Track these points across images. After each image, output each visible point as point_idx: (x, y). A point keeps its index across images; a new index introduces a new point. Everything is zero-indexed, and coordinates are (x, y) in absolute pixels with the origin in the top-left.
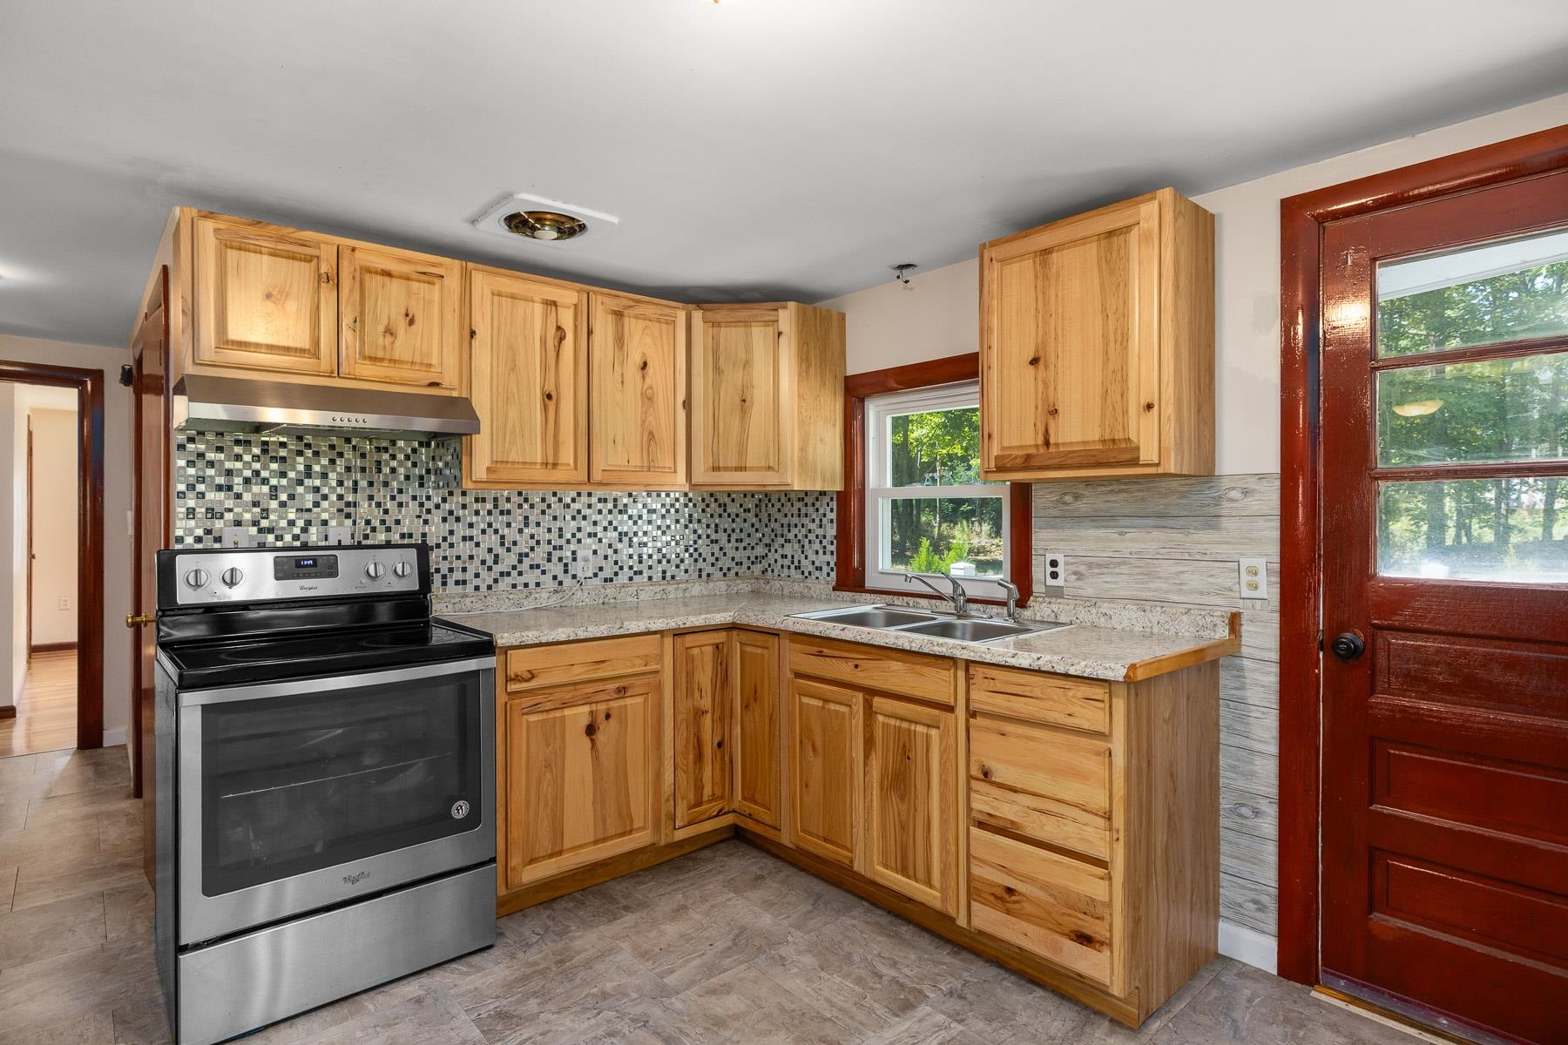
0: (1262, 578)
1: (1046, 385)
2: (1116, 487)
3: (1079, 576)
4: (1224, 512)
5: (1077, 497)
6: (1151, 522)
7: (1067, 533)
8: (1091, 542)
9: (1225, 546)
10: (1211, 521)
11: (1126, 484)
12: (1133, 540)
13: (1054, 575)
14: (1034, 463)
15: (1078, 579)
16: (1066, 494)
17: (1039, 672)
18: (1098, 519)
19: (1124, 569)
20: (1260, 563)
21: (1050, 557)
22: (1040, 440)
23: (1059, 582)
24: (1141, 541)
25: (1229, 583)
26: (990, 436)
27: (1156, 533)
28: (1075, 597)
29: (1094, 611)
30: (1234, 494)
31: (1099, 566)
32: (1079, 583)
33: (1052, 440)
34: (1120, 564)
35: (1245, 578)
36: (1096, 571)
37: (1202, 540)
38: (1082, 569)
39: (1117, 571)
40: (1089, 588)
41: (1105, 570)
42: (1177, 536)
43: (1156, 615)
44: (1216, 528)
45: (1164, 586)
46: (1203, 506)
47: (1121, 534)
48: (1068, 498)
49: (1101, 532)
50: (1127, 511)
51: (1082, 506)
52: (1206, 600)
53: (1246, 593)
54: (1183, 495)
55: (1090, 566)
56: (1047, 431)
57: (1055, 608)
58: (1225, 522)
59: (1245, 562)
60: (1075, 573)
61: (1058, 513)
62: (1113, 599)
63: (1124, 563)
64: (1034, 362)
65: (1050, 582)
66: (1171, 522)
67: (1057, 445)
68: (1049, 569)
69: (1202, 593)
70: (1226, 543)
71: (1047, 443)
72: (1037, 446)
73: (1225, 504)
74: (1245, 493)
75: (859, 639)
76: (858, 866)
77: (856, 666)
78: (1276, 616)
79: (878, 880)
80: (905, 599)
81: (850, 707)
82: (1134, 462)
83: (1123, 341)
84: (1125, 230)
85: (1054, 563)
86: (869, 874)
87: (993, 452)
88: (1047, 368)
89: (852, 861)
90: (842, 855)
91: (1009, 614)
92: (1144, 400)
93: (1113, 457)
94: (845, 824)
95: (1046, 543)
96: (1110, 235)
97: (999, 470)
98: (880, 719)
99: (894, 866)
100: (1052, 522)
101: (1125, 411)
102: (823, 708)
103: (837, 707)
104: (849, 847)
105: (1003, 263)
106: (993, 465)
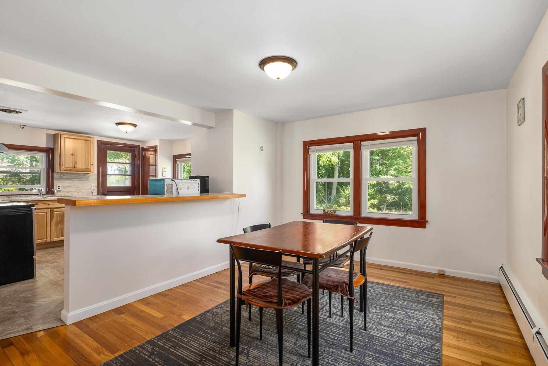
0: (95, 187)
1: (75, 159)
2: (72, 174)
3: (64, 188)
4: (90, 178)
5: (64, 175)
6: (78, 179)
7: (61, 181)
8: (67, 183)
9: (90, 183)
10: (88, 179)
11: (74, 174)
13: (59, 188)
16: (61, 174)
18: (68, 179)
19: (73, 187)
20: (95, 185)
21: (58, 185)
22: (73, 167)
23: (60, 190)
24: (76, 183)
25: (90, 188)
26: (62, 165)
27: (79, 181)
28: (63, 192)
29: (69, 193)
30: (91, 176)
33: (76, 167)
35: (93, 187)
37: (86, 182)
38: (65, 187)
40: (66, 190)
41: (70, 187)
42: (83, 182)
43: (80, 193)
44: (89, 180)
45: (81, 189)
46: (86, 177)
47: (73, 181)
48: (62, 176)
49: (69, 181)
50: (74, 178)
51: (65, 177)
53: (93, 189)
54: (83, 176)
55: (67, 186)
56: (75, 165)
57: (61, 194)
59: (93, 185)
61: (59, 178)
62: (71, 191)
64: (72, 155)
65: (58, 190)
66: (82, 180)
69: (86, 189)
71: (75, 168)
72: (72, 168)
74: (93, 176)
75: (51, 199)
76: (49, 240)
77: (49, 205)
78: (97, 192)
79: (55, 240)
80: (16, 196)
81: (46, 212)
82: (90, 172)
83: (88, 155)
84: (89, 140)
85: (59, 186)
86: (52, 240)
87: (63, 168)
88: (75, 156)
89: (47, 240)
90: (44, 240)
91: (54, 195)
92: (91, 164)
93: (87, 171)
94: (44, 234)
95: (57, 183)
96: (86, 140)
97: (64, 171)
98: (56, 212)
99: (59, 236)
100: (58, 179)
101: (89, 165)
102: (37, 214)
103: (42, 213)
104: (45, 238)
105: (65, 138)
106: (63, 170)
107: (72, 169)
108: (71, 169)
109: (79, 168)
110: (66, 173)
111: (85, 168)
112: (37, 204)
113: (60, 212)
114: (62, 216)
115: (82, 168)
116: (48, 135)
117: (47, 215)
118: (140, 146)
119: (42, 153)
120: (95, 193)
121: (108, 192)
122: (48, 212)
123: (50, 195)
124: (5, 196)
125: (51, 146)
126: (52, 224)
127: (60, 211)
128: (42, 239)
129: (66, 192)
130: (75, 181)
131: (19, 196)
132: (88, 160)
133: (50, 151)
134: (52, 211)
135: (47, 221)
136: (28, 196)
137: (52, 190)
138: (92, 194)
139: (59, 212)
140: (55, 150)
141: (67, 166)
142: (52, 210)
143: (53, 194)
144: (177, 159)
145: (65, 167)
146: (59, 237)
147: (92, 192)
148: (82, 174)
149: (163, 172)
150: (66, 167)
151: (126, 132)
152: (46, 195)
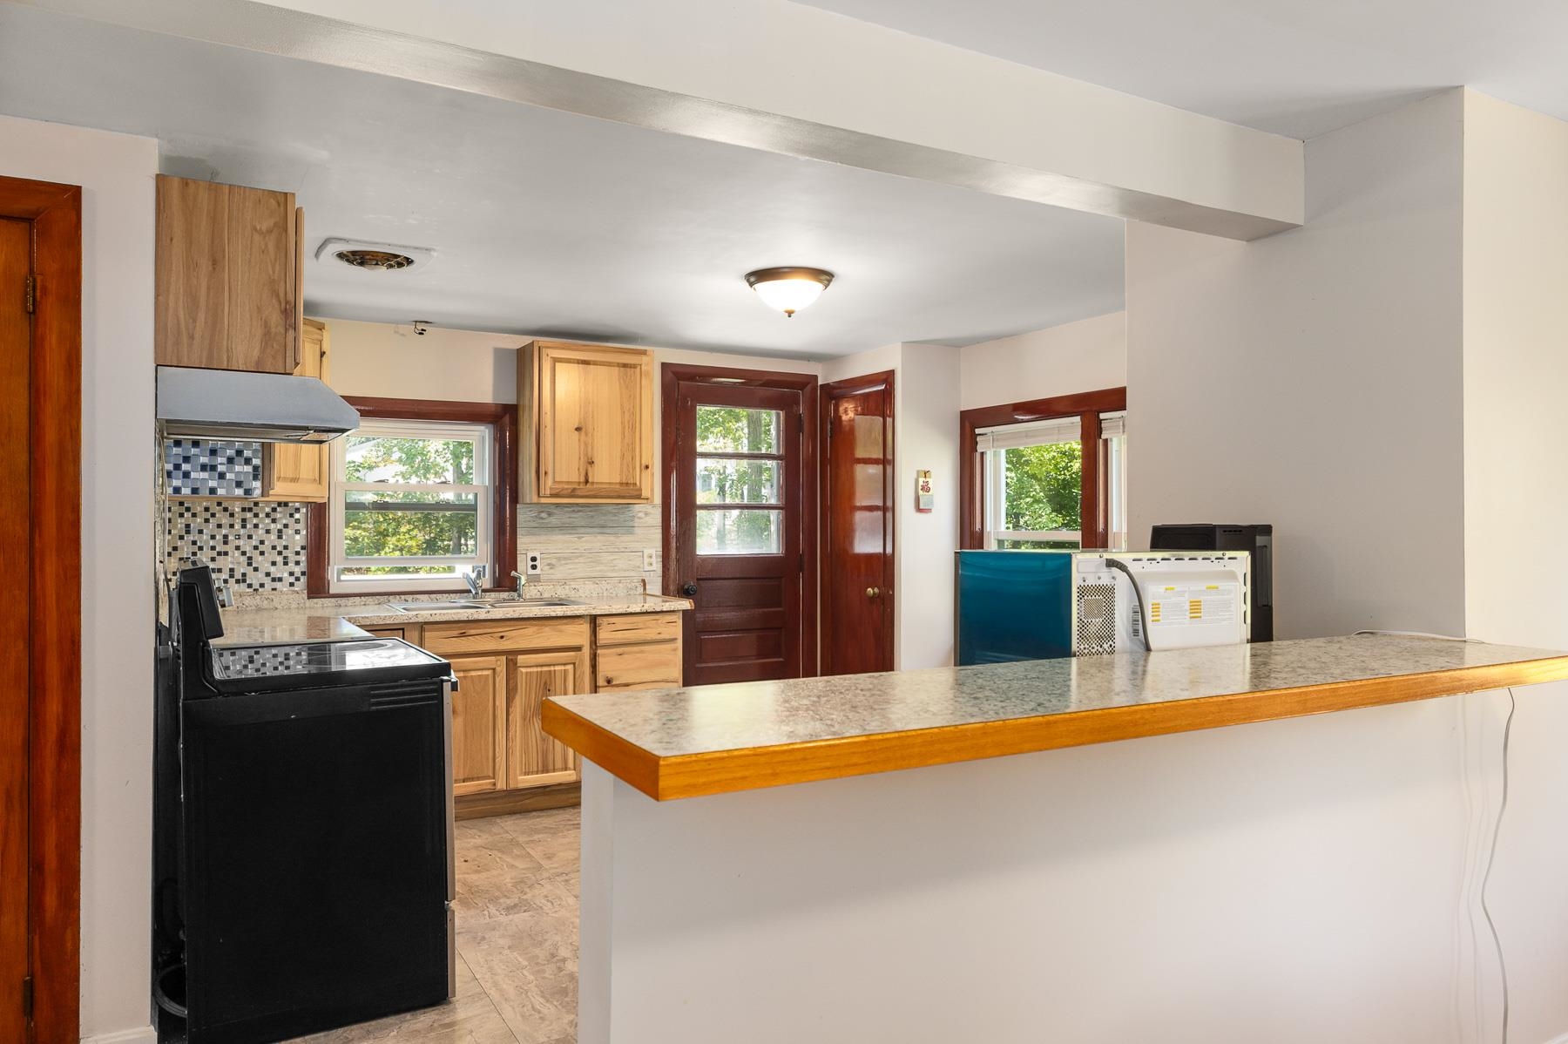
0: (654, 560)
1: (586, 444)
2: (576, 509)
3: (551, 566)
4: (636, 525)
5: (550, 514)
6: (596, 530)
7: (543, 538)
8: (559, 543)
9: (637, 544)
10: (629, 530)
11: (582, 507)
12: (586, 541)
13: (534, 567)
14: (578, 493)
15: (551, 568)
16: (542, 512)
18: (564, 529)
19: (581, 560)
20: (653, 552)
21: (530, 555)
22: (582, 479)
23: (538, 571)
24: (592, 542)
25: (638, 565)
26: (546, 473)
27: (600, 537)
28: (548, 581)
29: (567, 587)
30: (640, 517)
31: (565, 559)
32: (552, 571)
33: (590, 480)
34: (578, 557)
35: (647, 560)
36: (563, 562)
37: (625, 540)
38: (554, 561)
39: (576, 561)
40: (558, 573)
41: (569, 561)
42: (612, 538)
43: (604, 585)
44: (632, 533)
45: (605, 568)
46: (625, 521)
47: (579, 538)
48: (544, 515)
49: (567, 537)
50: (583, 524)
51: (553, 521)
52: (627, 574)
53: (647, 568)
54: (615, 515)
55: (559, 559)
56: (587, 474)
57: (540, 588)
58: (637, 530)
59: (647, 552)
60: (549, 565)
61: (536, 526)
62: (574, 579)
63: (581, 556)
64: (578, 429)
65: (531, 572)
66: (608, 531)
67: (593, 483)
68: (531, 563)
69: (624, 571)
70: (638, 542)
71: (587, 482)
72: (579, 483)
73: (636, 520)
74: (646, 514)
75: (509, 616)
76: (501, 785)
77: (502, 637)
78: (661, 579)
79: (521, 786)
80: (403, 597)
81: (494, 669)
82: (639, 497)
83: (633, 428)
84: (634, 366)
85: (534, 559)
86: (512, 786)
87: (548, 484)
88: (586, 434)
89: (494, 784)
90: (484, 784)
91: (519, 596)
92: (644, 463)
93: (629, 493)
94: (488, 759)
95: (527, 546)
96: (625, 366)
97: (552, 496)
98: (524, 670)
99: (535, 769)
100: (531, 531)
101: (634, 468)
102: (465, 677)
103: (480, 673)
104: (491, 775)
105: (555, 360)
106: (548, 492)
107: (576, 487)
108: (574, 490)
109: (601, 483)
110: (557, 505)
111: (621, 484)
112: (463, 635)
113: (539, 669)
114: (545, 683)
115: (610, 483)
116: (499, 354)
117: (497, 680)
118: (816, 377)
119: (482, 428)
120: (655, 586)
121: (698, 579)
122: (498, 669)
123: (507, 593)
124: (369, 599)
125: (510, 399)
126: (510, 718)
127: (537, 666)
128: (478, 779)
129: (558, 581)
130: (587, 538)
131: (409, 598)
132: (634, 450)
133: (507, 419)
134: (511, 663)
135: (497, 703)
136: (439, 596)
137: (513, 573)
138: (645, 589)
139: (535, 669)
140: (521, 413)
141: (562, 476)
142: (511, 656)
143: (515, 590)
144: (978, 431)
145: (555, 482)
146: (532, 773)
147: (644, 581)
148: (610, 508)
149: (921, 492)
150: (557, 479)
151: (790, 313)
152: (493, 594)
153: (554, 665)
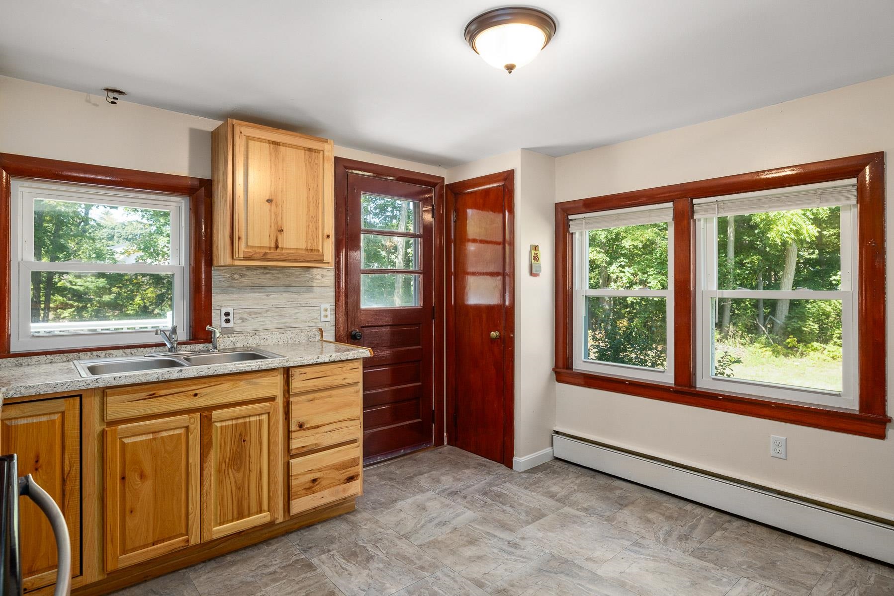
0: (329, 313)
1: (276, 215)
2: (265, 271)
3: (243, 319)
4: (314, 285)
5: (242, 276)
6: (283, 289)
7: (236, 296)
8: (250, 300)
9: (315, 300)
10: (309, 288)
11: (270, 269)
12: (274, 299)
13: (227, 321)
14: (269, 256)
15: (243, 322)
16: (235, 273)
17: (334, 362)
18: (253, 288)
19: (269, 314)
20: (328, 306)
21: (224, 310)
22: (273, 245)
23: (231, 324)
24: (278, 299)
25: (316, 316)
26: (239, 238)
27: (285, 295)
28: (241, 332)
29: (257, 338)
30: (319, 277)
31: (255, 313)
32: (244, 324)
33: (280, 246)
34: (267, 311)
35: (323, 313)
36: (253, 316)
37: (305, 297)
38: (245, 316)
39: (265, 315)
40: (249, 326)
41: (259, 315)
42: (295, 296)
43: (289, 335)
44: (312, 292)
45: (289, 320)
46: (306, 281)
47: (267, 296)
48: (236, 276)
49: (256, 295)
50: (270, 284)
51: (245, 281)
52: (307, 324)
53: (323, 319)
54: (297, 276)
55: (250, 314)
56: (277, 240)
57: (233, 339)
58: (316, 289)
59: (323, 306)
60: (241, 319)
61: (229, 285)
62: (263, 330)
63: (269, 311)
64: (269, 201)
65: (224, 325)
66: (292, 289)
67: (282, 248)
68: (224, 318)
69: (306, 322)
70: (316, 298)
71: (277, 247)
72: (270, 248)
73: (315, 281)
74: (323, 276)
75: (203, 374)
76: (194, 540)
77: (196, 395)
79: (215, 537)
80: (95, 353)
81: (187, 428)
82: (321, 261)
83: (317, 203)
84: (317, 151)
85: (227, 314)
86: (206, 538)
87: (241, 248)
88: (277, 206)
89: (187, 541)
90: (177, 542)
91: (215, 347)
92: (325, 234)
93: (312, 258)
94: (180, 517)
95: (221, 303)
96: (310, 150)
97: (245, 259)
98: (218, 425)
99: (230, 518)
100: (225, 290)
101: (317, 237)
102: (154, 439)
103: (171, 433)
104: (184, 531)
105: (249, 138)
106: (241, 256)
107: (267, 251)
108: (265, 254)
109: (288, 249)
110: (248, 268)
111: (307, 250)
112: (152, 396)
113: (234, 422)
114: (241, 435)
115: (297, 249)
116: (195, 134)
117: (191, 437)
118: (443, 179)
119: (178, 199)
120: (330, 335)
121: (362, 327)
122: (192, 427)
123: (202, 345)
124: (57, 357)
125: (206, 175)
126: (205, 473)
127: (232, 419)
128: (170, 539)
129: (249, 332)
130: (273, 296)
131: (103, 353)
132: (317, 222)
133: (202, 191)
134: (205, 419)
135: (191, 461)
136: (134, 351)
137: (208, 327)
138: (322, 336)
139: (230, 423)
140: (215, 187)
141: (255, 241)
142: (206, 415)
143: (210, 342)
144: (570, 217)
145: (247, 246)
146: (228, 522)
147: (321, 330)
148: (294, 271)
149: (533, 261)
150: (250, 244)
152: (189, 347)
153: (249, 416)
